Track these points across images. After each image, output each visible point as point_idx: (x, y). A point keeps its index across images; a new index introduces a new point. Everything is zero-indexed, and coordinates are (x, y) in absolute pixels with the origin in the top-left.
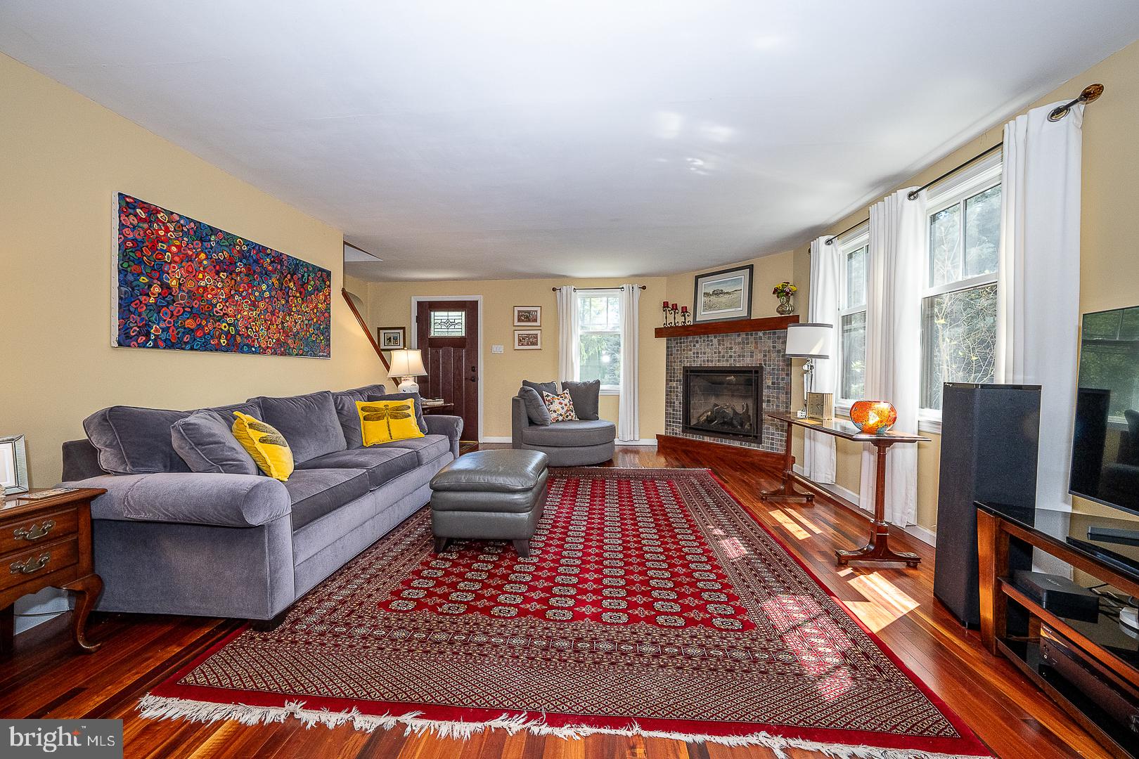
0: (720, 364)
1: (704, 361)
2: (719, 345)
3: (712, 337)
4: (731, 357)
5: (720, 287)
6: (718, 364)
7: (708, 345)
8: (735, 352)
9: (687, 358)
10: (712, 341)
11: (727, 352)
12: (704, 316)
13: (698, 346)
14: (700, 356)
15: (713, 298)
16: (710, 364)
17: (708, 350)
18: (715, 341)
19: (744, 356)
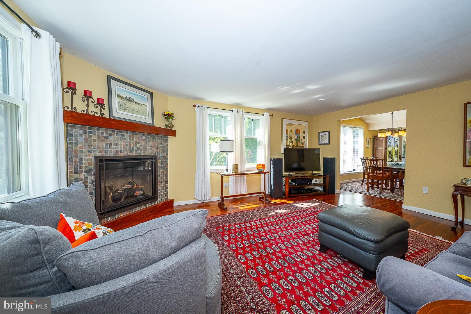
0: (131, 154)
1: (117, 152)
2: (130, 139)
3: (124, 132)
4: (138, 149)
5: (132, 97)
6: (129, 154)
7: (121, 138)
8: (141, 145)
9: (98, 148)
10: (124, 135)
11: (136, 145)
12: (118, 113)
13: (111, 138)
14: (113, 147)
15: (126, 102)
16: (123, 154)
17: (120, 143)
18: (127, 136)
19: (146, 149)
